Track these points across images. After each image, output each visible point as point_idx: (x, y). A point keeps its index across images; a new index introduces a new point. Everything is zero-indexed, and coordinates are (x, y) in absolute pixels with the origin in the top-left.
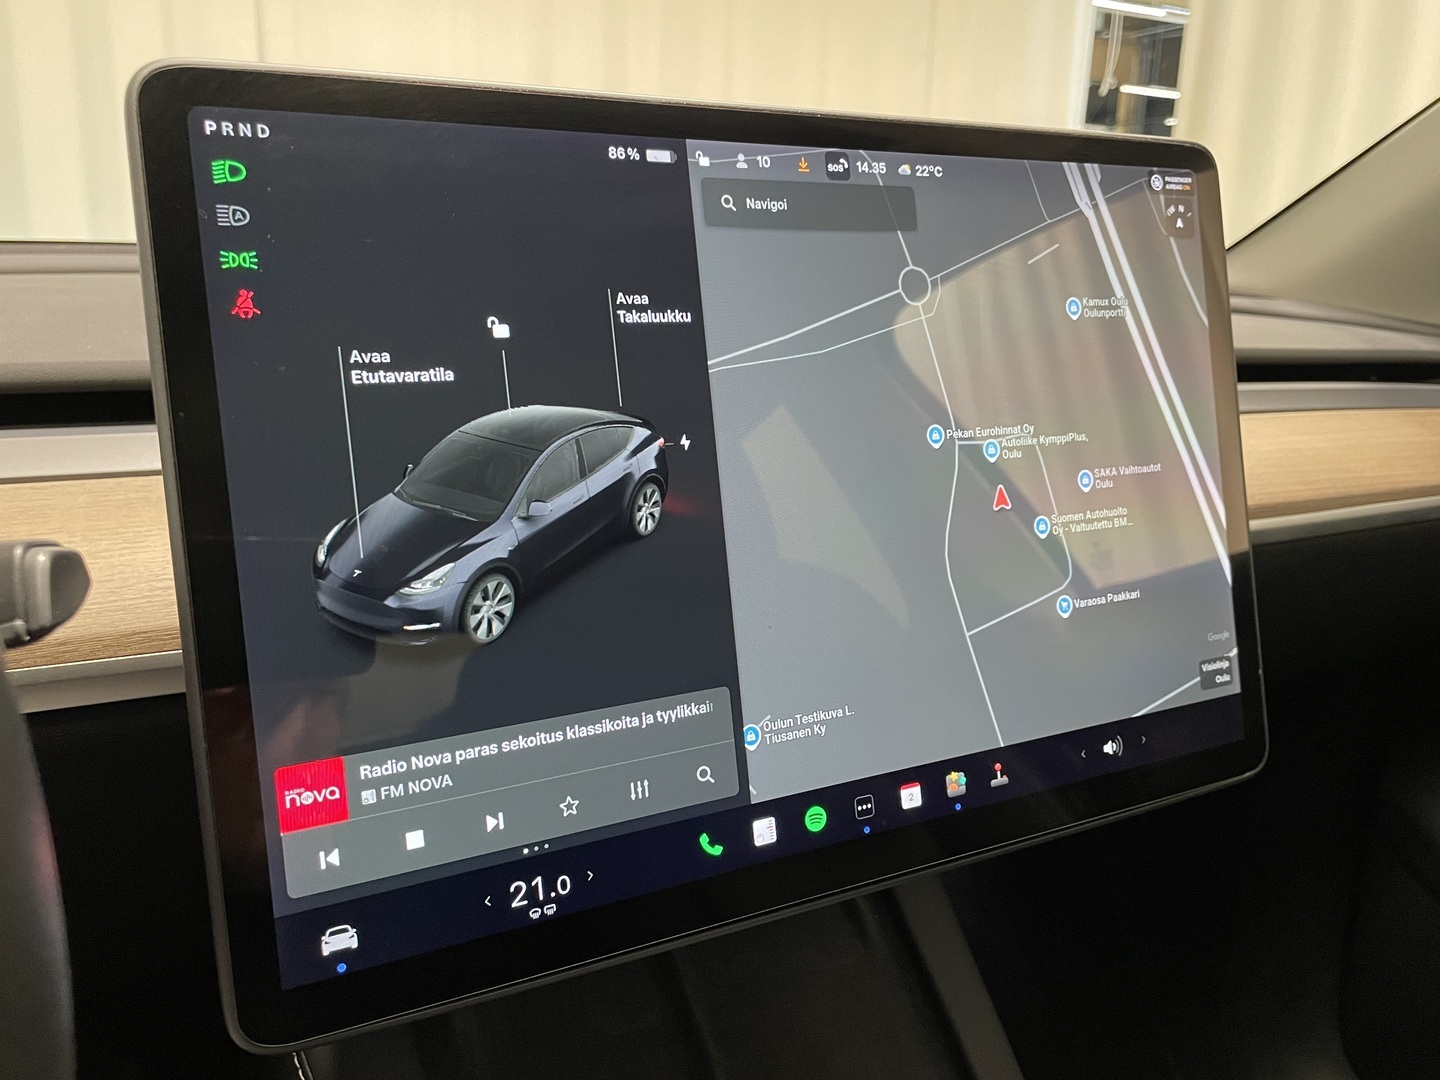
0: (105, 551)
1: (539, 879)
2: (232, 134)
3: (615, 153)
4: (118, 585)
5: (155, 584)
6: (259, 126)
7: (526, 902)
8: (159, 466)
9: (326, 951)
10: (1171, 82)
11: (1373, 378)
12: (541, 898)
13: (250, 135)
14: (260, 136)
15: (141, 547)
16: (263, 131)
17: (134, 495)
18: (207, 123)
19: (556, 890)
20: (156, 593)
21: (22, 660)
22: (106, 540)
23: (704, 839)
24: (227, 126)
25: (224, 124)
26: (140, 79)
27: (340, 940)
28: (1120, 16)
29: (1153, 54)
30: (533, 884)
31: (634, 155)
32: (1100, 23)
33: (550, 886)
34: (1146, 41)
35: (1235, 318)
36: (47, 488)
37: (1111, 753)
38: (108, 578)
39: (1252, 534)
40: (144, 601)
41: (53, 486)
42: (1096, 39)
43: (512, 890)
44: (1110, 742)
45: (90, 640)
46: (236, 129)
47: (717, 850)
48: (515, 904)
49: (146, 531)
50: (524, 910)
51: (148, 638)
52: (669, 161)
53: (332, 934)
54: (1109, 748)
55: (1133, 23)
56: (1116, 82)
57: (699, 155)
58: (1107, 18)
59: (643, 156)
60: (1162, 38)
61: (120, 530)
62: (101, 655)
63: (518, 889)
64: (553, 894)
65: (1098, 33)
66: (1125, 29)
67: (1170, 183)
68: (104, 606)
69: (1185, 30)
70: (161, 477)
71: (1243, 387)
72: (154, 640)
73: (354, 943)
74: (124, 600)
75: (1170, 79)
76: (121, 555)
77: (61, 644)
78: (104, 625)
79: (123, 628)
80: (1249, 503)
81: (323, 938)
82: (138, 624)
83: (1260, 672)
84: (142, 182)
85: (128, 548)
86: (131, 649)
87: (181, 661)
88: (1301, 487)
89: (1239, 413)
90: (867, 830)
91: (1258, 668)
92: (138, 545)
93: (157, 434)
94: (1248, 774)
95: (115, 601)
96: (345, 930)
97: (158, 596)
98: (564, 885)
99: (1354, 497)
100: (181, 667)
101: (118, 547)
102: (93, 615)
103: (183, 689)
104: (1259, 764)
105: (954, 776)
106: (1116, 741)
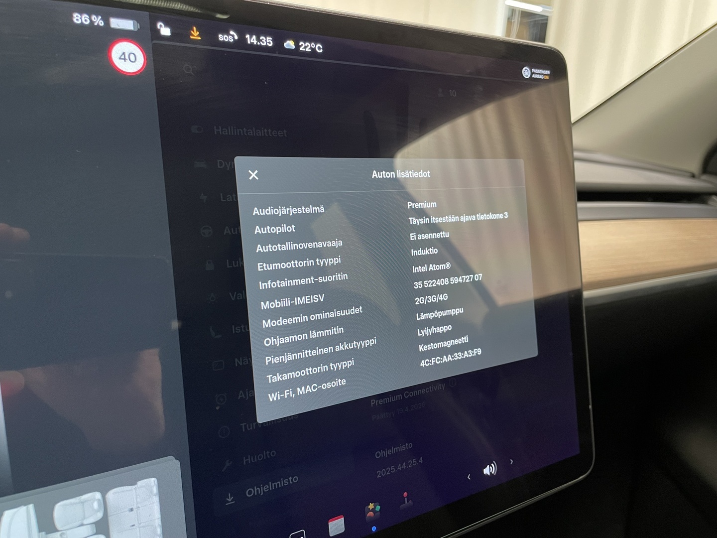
3: (79, 18)
28: (519, 11)
31: (98, 21)
34: (532, 23)
35: (577, 165)
37: (489, 474)
42: (508, 21)
44: (488, 466)
52: (132, 28)
54: (486, 471)
55: (525, 14)
57: (161, 26)
58: (513, 11)
59: (107, 23)
60: (540, 22)
66: (521, 17)
67: (535, 73)
69: (550, 19)
71: (581, 205)
80: (584, 280)
83: (590, 407)
89: (578, 221)
91: (589, 405)
94: (581, 478)
104: (589, 469)
105: (371, 506)
106: (492, 465)
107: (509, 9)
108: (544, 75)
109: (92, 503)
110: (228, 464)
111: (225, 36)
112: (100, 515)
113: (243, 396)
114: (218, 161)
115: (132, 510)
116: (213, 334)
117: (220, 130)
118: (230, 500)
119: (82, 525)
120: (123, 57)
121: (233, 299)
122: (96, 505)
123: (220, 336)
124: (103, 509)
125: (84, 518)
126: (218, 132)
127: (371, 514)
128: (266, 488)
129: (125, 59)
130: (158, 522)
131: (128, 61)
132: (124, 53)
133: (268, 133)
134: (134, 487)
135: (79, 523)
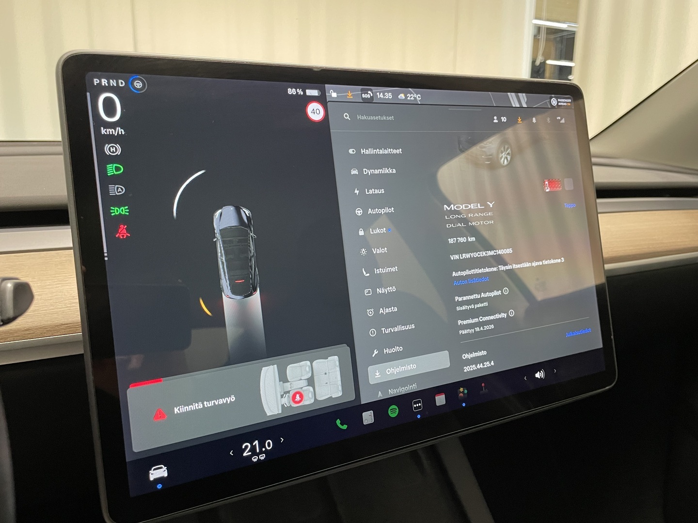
0: (49, 285)
1: (257, 442)
2: (107, 85)
3: (291, 91)
4: (55, 301)
5: (72, 301)
6: (120, 81)
7: (250, 453)
8: (71, 245)
9: (152, 478)
10: (570, 58)
11: (668, 195)
12: (258, 451)
13: (115, 85)
14: (120, 85)
15: (67, 283)
16: (122, 83)
17: (64, 259)
18: (95, 80)
19: (265, 448)
20: (73, 305)
21: (7, 338)
22: (50, 280)
23: (338, 422)
24: (104, 81)
25: (103, 80)
26: (63, 59)
27: (158, 473)
28: (544, 28)
29: (562, 46)
30: (254, 444)
31: (300, 92)
32: (536, 31)
33: (262, 445)
34: (558, 39)
36: (22, 256)
37: (539, 378)
38: (49, 298)
39: (606, 271)
40: (66, 309)
41: (25, 255)
42: (534, 39)
43: (243, 447)
44: (539, 372)
45: (41, 328)
46: (109, 83)
47: (345, 427)
48: (245, 454)
49: (69, 276)
50: (250, 457)
51: (68, 326)
52: (317, 95)
53: (154, 470)
54: (538, 375)
55: (551, 31)
56: (544, 59)
57: (332, 92)
58: (539, 29)
59: (305, 93)
60: (566, 37)
61: (57, 275)
62: (46, 335)
63: (247, 447)
64: (264, 449)
65: (535, 36)
66: (547, 33)
67: (560, 102)
68: (48, 311)
69: (576, 34)
70: (72, 250)
72: (71, 328)
73: (166, 474)
74: (57, 308)
75: (569, 57)
76: (56, 287)
77: (26, 330)
78: (47, 321)
79: (57, 322)
80: (604, 256)
81: (150, 472)
82: (64, 320)
83: (612, 337)
84: (63, 108)
85: (60, 284)
86: (60, 332)
87: (81, 339)
88: (631, 248)
90: (419, 416)
91: (611, 335)
92: (65, 282)
93: (70, 230)
94: (607, 388)
95: (53, 309)
96: (161, 468)
97: (73, 306)
98: (269, 444)
99: (658, 252)
100: (81, 341)
101: (56, 283)
102: (43, 316)
103: (82, 352)
104: (613, 382)
105: (461, 389)
106: (541, 371)
107: (535, 27)
108: (567, 102)
109: (306, 368)
110: (376, 352)
111: (366, 95)
112: (310, 375)
113: (382, 311)
114: (364, 170)
115: (326, 374)
116: (365, 273)
117: (364, 151)
118: (378, 374)
119: (301, 380)
120: (313, 112)
121: (375, 253)
122: (307, 369)
123: (368, 275)
124: (311, 372)
125: (302, 376)
126: (363, 152)
127: (461, 395)
128: (397, 370)
129: (314, 113)
130: (340, 383)
131: (316, 114)
132: (314, 110)
133: (391, 151)
134: (327, 360)
135: (299, 378)
